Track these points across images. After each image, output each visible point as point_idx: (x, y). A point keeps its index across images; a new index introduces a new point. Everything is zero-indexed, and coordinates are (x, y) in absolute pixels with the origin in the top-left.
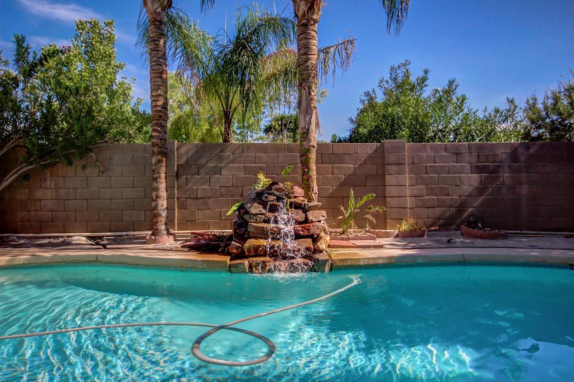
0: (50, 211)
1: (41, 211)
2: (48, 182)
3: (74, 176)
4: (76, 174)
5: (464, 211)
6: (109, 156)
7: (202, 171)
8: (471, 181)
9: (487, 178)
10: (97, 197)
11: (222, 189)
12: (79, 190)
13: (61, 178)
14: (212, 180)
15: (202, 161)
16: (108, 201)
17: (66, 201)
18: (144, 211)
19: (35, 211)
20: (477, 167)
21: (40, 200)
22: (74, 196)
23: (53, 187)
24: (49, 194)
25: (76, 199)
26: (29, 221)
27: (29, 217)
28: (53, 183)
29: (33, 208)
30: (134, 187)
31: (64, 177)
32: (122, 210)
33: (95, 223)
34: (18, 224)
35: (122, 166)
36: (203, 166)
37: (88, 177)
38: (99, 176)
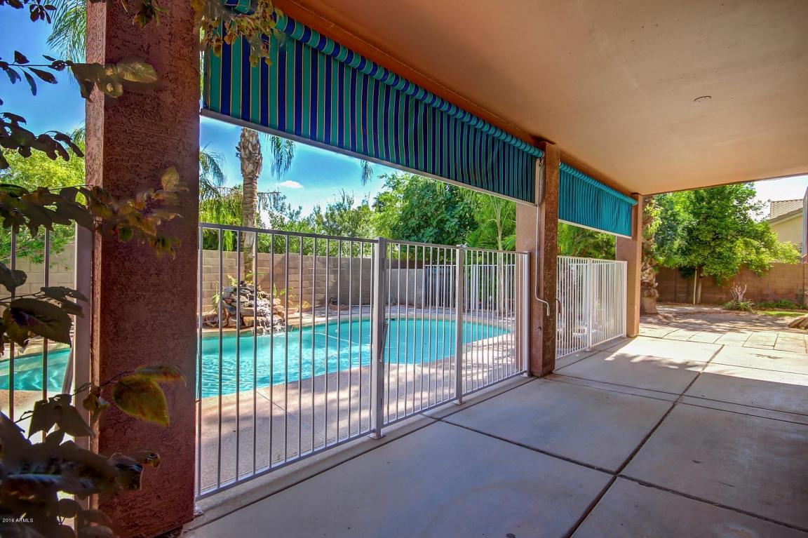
3: (28, 271)
4: (30, 270)
6: (70, 255)
38: (58, 272)
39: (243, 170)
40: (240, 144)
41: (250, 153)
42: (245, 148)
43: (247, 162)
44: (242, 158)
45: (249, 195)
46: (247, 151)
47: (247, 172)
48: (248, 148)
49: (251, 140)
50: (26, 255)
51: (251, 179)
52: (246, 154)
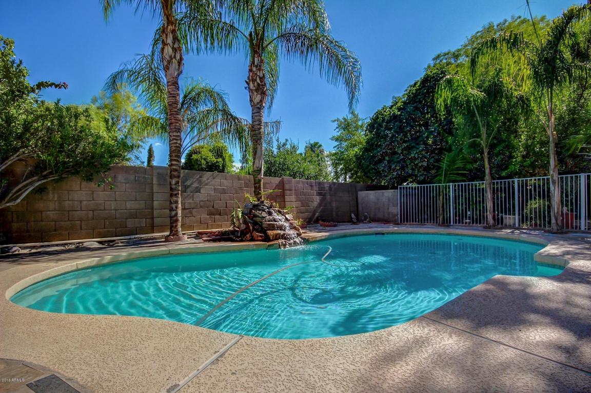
0: (52, 221)
1: (42, 221)
2: (51, 196)
3: (79, 189)
4: (81, 189)
5: (315, 214)
6: (114, 174)
7: (188, 190)
8: (317, 199)
9: (322, 198)
10: (102, 208)
11: (201, 202)
12: (84, 203)
13: (65, 192)
14: (195, 196)
15: (188, 183)
16: (113, 211)
17: (70, 212)
18: (145, 219)
19: (34, 222)
20: (319, 193)
21: (41, 212)
22: (79, 207)
23: (56, 199)
24: (51, 206)
25: (81, 210)
26: (28, 231)
27: (27, 227)
28: (56, 196)
29: (33, 219)
30: (136, 200)
31: (67, 190)
32: (126, 219)
33: (101, 230)
34: (14, 235)
35: (126, 183)
36: (189, 186)
37: (93, 191)
38: (104, 191)
39: (251, 101)
40: (248, 78)
41: (258, 84)
42: (254, 80)
43: (255, 93)
44: (250, 90)
45: (257, 123)
46: (256, 84)
47: (255, 102)
48: (256, 80)
49: (258, 74)
50: (78, 174)
51: (259, 108)
52: (254, 86)
